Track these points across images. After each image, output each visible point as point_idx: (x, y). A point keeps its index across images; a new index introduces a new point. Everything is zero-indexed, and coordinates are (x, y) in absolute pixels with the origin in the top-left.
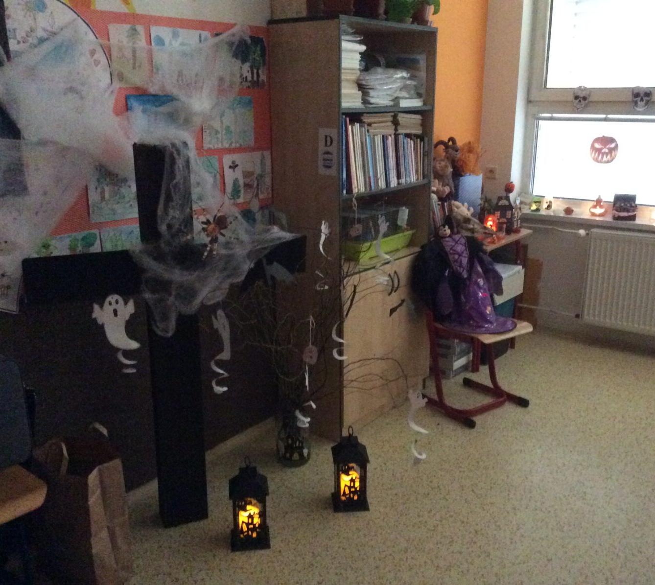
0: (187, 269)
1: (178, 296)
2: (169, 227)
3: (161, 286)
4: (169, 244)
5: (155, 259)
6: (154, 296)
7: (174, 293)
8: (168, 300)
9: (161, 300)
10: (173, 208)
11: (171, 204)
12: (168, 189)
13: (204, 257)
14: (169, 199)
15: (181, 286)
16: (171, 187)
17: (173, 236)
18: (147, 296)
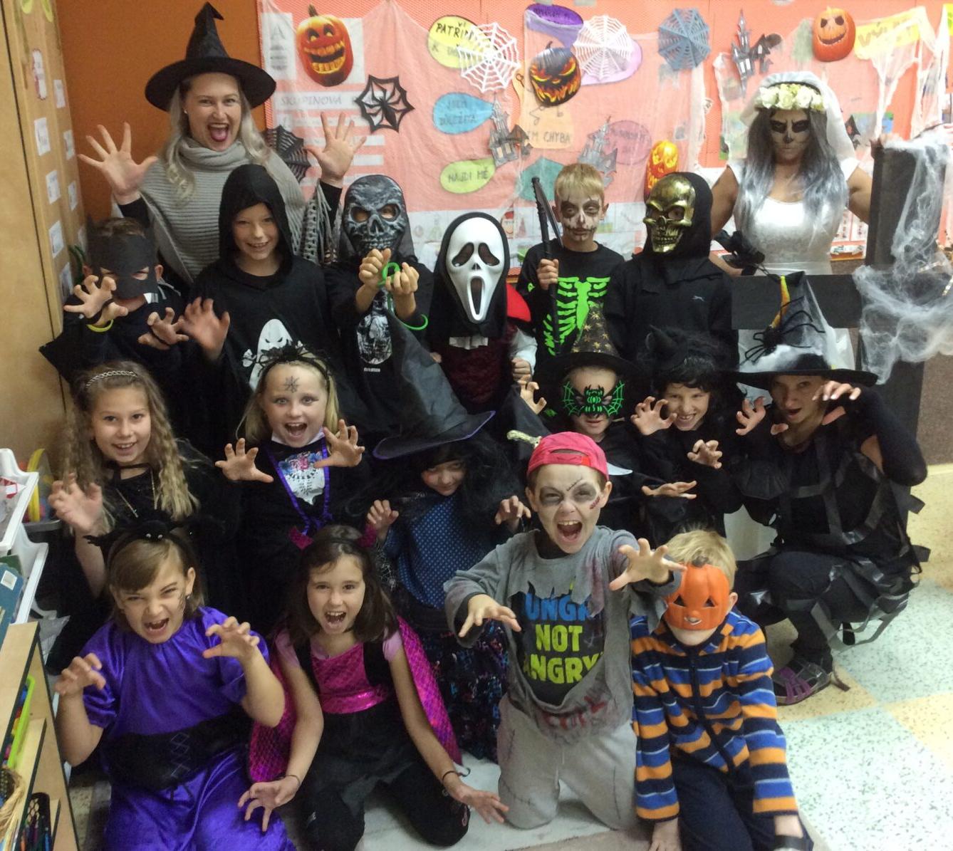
0: (922, 303)
1: (904, 337)
2: (908, 249)
3: (885, 322)
4: (902, 270)
5: (883, 288)
6: (873, 335)
7: (899, 332)
8: (890, 340)
9: (880, 340)
10: (917, 227)
11: (915, 222)
12: (914, 204)
13: (946, 292)
14: (913, 215)
15: (910, 325)
16: (918, 201)
17: (910, 262)
18: (866, 332)
